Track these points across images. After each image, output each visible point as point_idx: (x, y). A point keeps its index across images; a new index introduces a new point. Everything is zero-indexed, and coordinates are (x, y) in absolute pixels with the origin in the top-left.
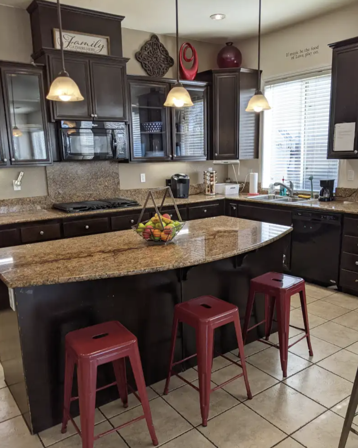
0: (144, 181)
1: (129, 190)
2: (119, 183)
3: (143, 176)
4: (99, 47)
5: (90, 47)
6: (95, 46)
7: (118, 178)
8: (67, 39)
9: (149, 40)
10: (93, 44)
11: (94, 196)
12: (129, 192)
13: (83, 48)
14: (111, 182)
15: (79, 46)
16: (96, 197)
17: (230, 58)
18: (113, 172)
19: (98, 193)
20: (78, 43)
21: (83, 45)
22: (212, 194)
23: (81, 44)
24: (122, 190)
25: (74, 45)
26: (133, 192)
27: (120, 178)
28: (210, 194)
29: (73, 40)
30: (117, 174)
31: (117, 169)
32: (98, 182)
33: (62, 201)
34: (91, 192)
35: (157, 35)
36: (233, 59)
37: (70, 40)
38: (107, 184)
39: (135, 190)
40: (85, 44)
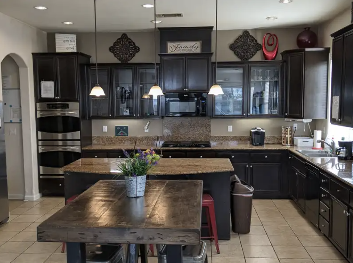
0: (231, 131)
1: (218, 136)
2: (210, 131)
3: (230, 127)
4: (195, 48)
5: (189, 49)
6: (192, 48)
7: (210, 128)
8: (175, 46)
9: (242, 34)
10: (191, 47)
11: (191, 139)
12: (217, 138)
13: (184, 50)
14: (204, 130)
15: (182, 49)
16: (193, 139)
17: (305, 40)
18: (206, 124)
19: (195, 137)
20: (181, 48)
21: (184, 49)
22: (287, 145)
23: (183, 48)
24: (212, 136)
25: (179, 49)
26: (221, 138)
27: (211, 128)
28: (285, 145)
29: (179, 46)
30: (210, 125)
31: (209, 122)
32: (195, 130)
33: (171, 140)
34: (190, 136)
35: (248, 31)
36: (307, 40)
37: (177, 46)
38: (201, 131)
39: (223, 137)
40: (186, 47)
